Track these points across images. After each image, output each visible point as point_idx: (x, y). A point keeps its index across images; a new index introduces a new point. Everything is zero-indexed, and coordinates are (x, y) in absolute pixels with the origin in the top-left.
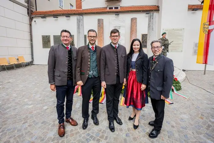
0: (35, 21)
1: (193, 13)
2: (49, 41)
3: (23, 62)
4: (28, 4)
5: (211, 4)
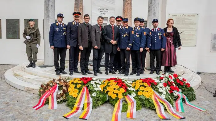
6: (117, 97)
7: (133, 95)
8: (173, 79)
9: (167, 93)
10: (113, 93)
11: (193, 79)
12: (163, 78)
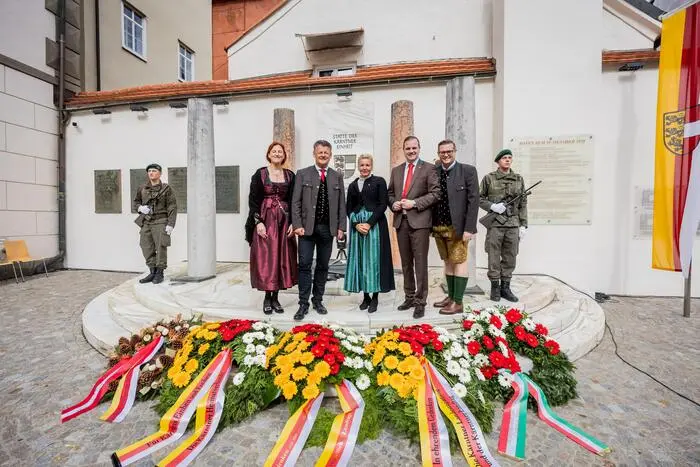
0: (75, 124)
1: (623, 79)
2: (117, 189)
3: (18, 260)
4: (57, 69)
5: (688, 47)
6: (300, 392)
7: (363, 381)
8: (503, 327)
9: (474, 377)
10: (291, 378)
11: (580, 318)
12: (472, 323)
